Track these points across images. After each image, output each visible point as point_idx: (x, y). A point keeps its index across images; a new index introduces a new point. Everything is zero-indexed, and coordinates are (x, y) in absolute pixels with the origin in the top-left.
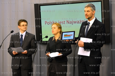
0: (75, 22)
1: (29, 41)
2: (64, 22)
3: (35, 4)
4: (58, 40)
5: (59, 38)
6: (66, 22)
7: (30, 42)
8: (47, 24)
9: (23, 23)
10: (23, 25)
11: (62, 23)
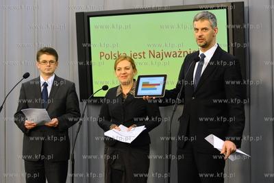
0: (168, 55)
1: (62, 96)
2: (144, 53)
3: (76, 13)
4: (128, 94)
5: (132, 89)
6: (147, 55)
7: (65, 100)
8: (103, 58)
9: (44, 57)
10: (45, 62)
11: (138, 56)
